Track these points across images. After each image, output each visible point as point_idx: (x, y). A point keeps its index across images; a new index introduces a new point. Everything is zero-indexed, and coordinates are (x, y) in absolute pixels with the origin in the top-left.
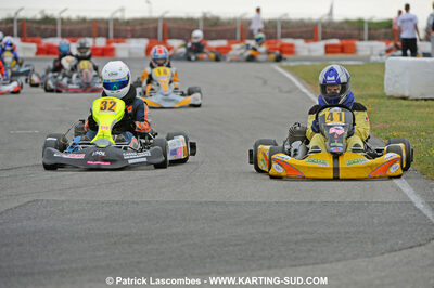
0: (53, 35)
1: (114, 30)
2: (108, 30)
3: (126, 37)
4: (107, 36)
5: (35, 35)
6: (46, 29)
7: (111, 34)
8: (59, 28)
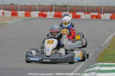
1: (87, 10)
2: (85, 10)
3: (91, 12)
5: (60, 11)
6: (64, 9)
7: (86, 11)
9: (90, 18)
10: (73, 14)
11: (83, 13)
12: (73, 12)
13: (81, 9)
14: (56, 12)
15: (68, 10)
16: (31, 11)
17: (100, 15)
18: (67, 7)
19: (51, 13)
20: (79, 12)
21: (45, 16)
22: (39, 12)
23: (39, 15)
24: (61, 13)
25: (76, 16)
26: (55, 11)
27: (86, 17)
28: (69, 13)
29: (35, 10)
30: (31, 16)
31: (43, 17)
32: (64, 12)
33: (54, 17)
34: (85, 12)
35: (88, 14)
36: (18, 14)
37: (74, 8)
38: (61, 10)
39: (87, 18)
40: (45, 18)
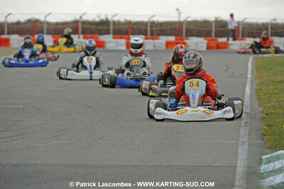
0: (107, 32)
2: (147, 30)
3: (159, 35)
4: (146, 34)
6: (102, 29)
7: (149, 33)
8: (111, 28)
9: (164, 47)
11: (143, 37)
13: (138, 28)
14: (86, 36)
15: (111, 31)
17: (185, 41)
18: (109, 26)
19: (79, 38)
20: (134, 34)
24: (97, 38)
26: (82, 33)
27: (154, 46)
28: (114, 38)
38: (97, 32)
39: (157, 49)
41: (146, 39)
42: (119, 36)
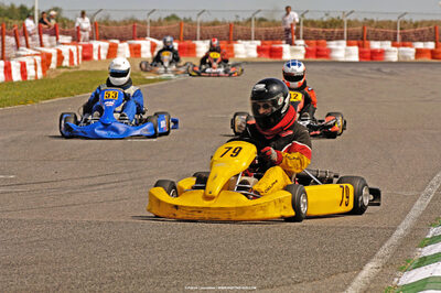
9: (413, 58)
10: (359, 45)
11: (389, 43)
12: (361, 42)
15: (345, 35)
16: (235, 40)
20: (376, 40)
21: (277, 53)
22: (259, 43)
23: (259, 50)
25: (369, 55)
26: (304, 38)
27: (399, 56)
28: (349, 45)
29: (247, 38)
30: (236, 56)
31: (271, 56)
32: (330, 40)
33: (306, 56)
34: (395, 40)
35: (404, 46)
36: (198, 50)
37: (364, 28)
38: (324, 35)
40: (278, 60)
41: (393, 45)
42: (355, 42)
